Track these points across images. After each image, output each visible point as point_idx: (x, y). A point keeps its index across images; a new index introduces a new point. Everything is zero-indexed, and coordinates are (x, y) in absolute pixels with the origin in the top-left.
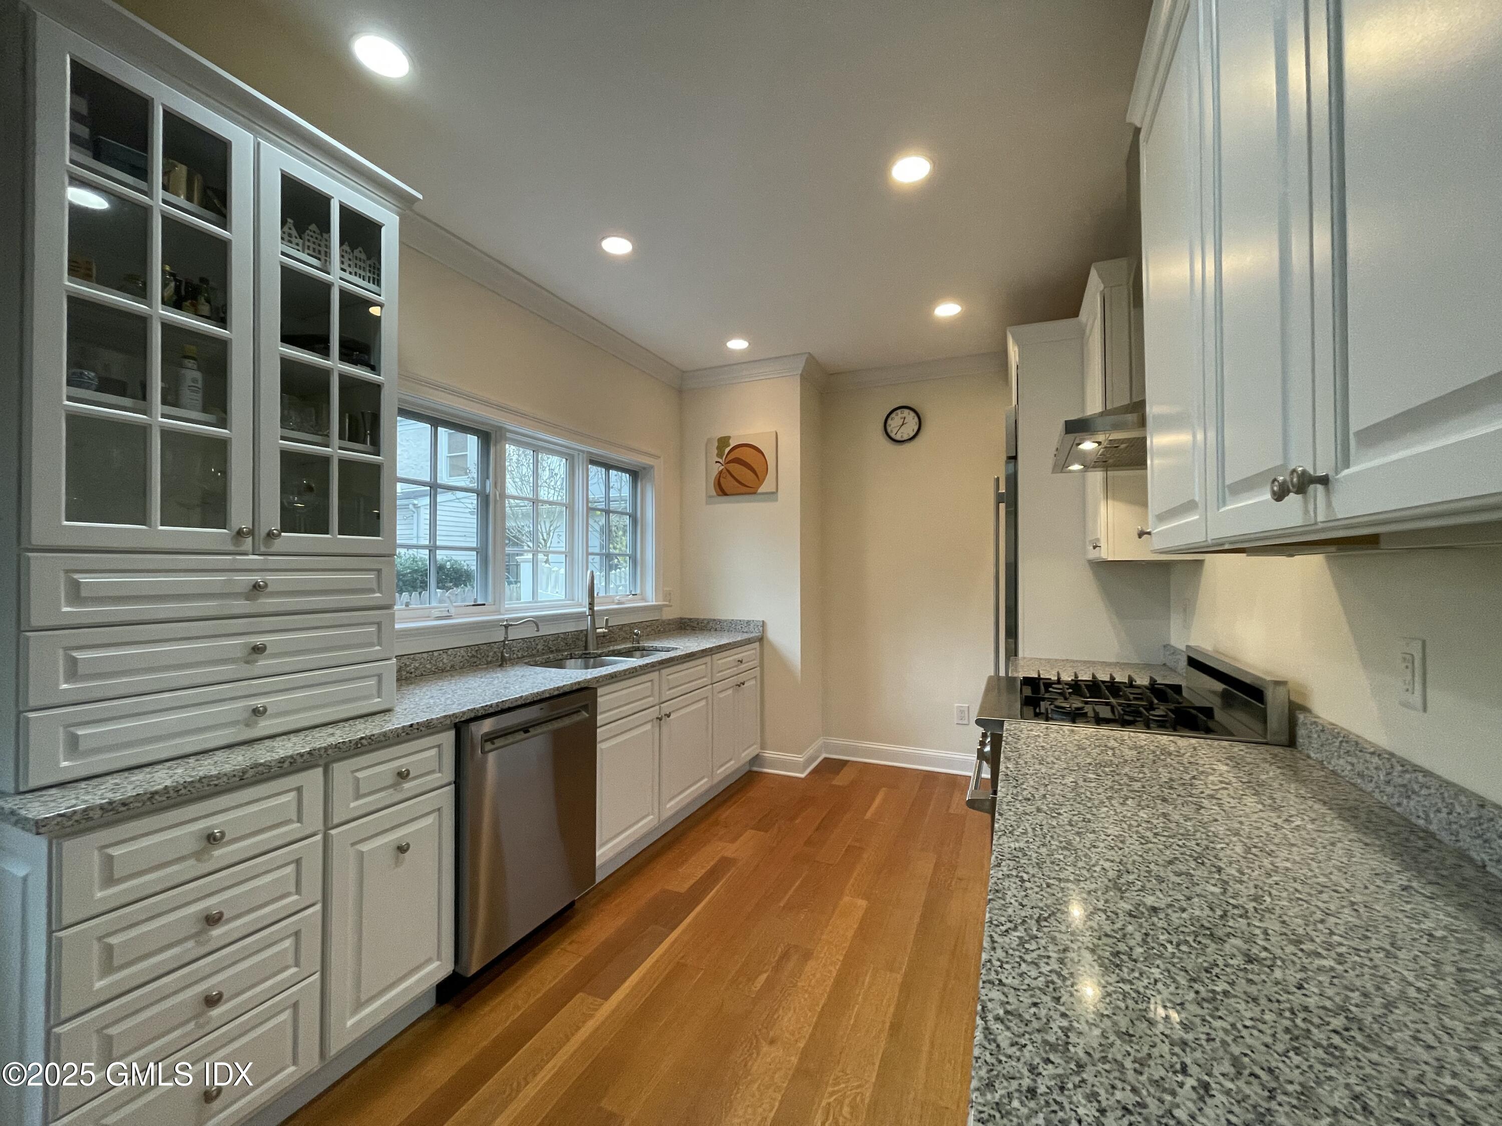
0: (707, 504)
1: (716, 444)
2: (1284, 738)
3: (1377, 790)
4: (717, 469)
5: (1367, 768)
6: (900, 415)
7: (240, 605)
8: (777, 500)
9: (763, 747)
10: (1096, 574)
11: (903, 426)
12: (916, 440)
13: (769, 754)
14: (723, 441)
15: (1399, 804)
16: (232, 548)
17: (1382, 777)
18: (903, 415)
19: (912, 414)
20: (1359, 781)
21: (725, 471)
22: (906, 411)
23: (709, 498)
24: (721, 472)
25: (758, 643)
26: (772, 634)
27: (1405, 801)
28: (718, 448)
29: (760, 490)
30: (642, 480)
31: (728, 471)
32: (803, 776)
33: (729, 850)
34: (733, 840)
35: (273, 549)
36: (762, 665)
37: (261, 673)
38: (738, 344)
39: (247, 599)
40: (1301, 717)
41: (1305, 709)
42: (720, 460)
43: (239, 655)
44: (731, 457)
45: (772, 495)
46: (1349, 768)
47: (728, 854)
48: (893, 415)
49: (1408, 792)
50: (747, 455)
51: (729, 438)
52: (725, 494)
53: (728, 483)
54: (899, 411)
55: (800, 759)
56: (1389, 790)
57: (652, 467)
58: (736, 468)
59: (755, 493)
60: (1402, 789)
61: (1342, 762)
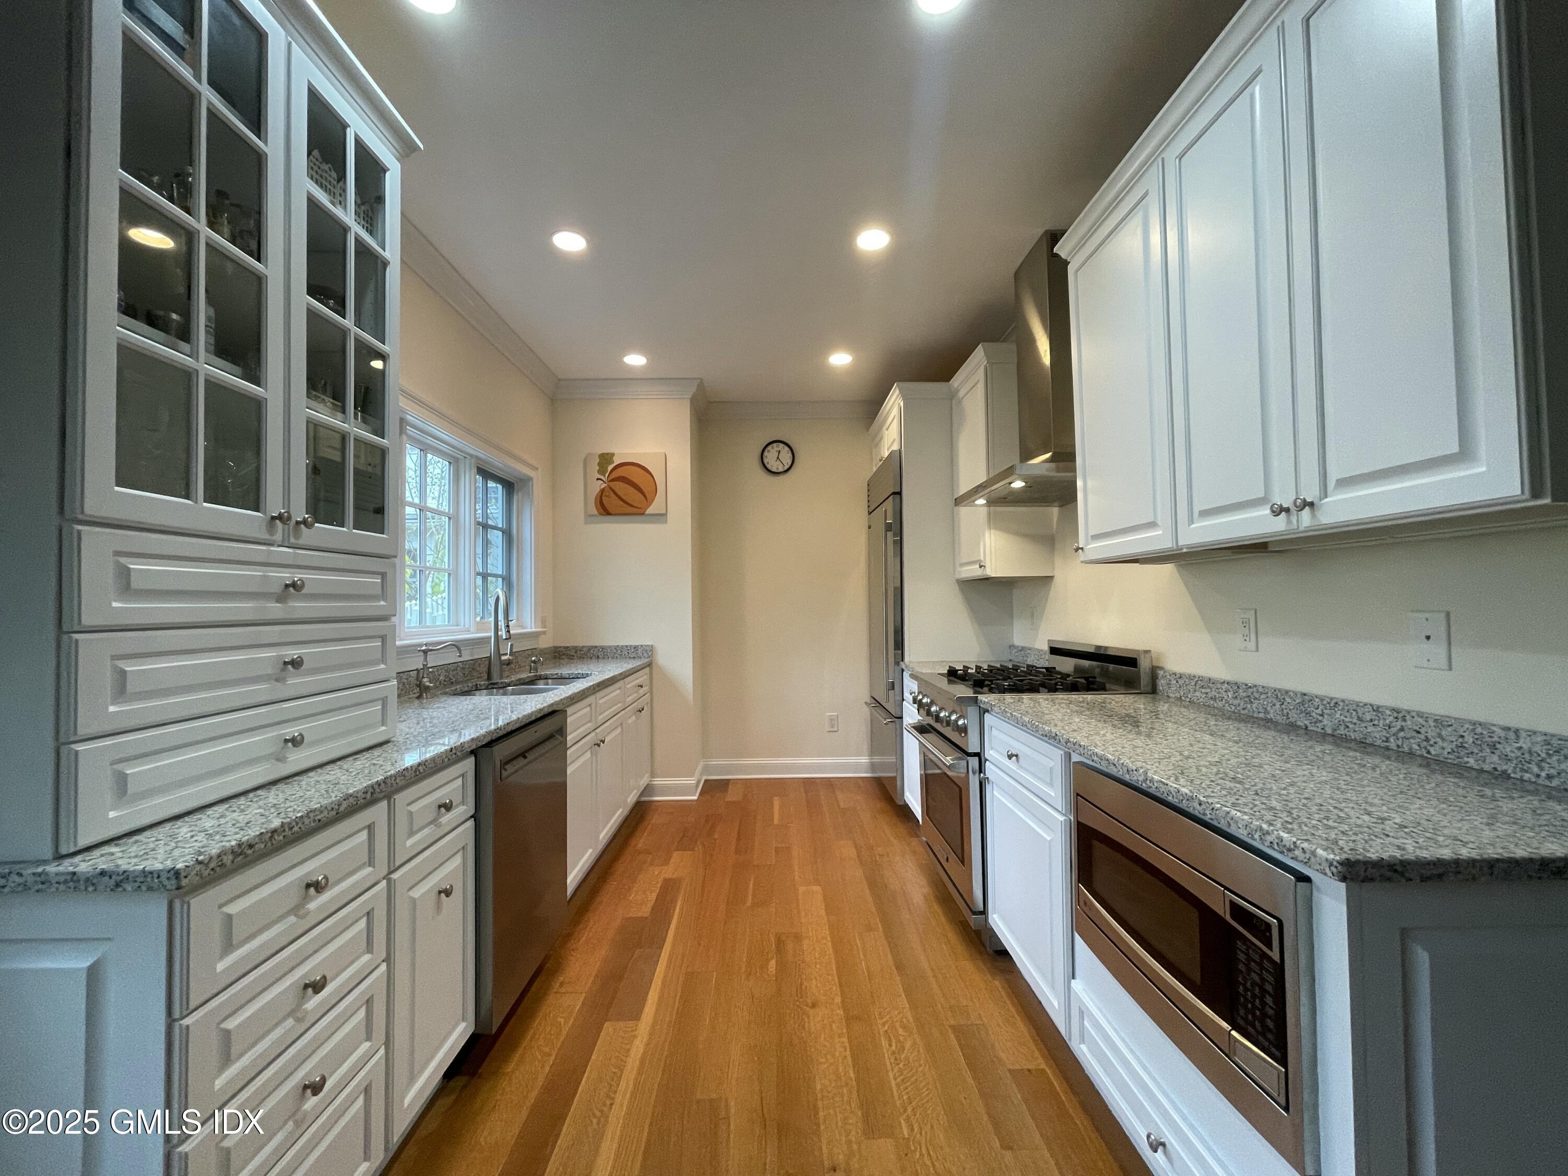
0: (586, 523)
1: (598, 460)
2: (1149, 689)
3: (1227, 705)
4: (601, 485)
5: (1219, 693)
6: (776, 449)
7: (275, 609)
8: (666, 522)
9: (653, 775)
10: (962, 591)
11: (777, 458)
12: (791, 471)
13: (658, 781)
14: (606, 459)
15: (1244, 709)
16: (265, 536)
17: (1230, 696)
18: (779, 449)
19: (787, 448)
20: (1212, 702)
21: (608, 489)
22: (781, 445)
23: (589, 518)
24: (602, 491)
25: (648, 668)
26: (662, 659)
27: (1249, 706)
28: (599, 464)
29: (649, 511)
30: (518, 492)
31: (611, 488)
32: (695, 798)
33: (668, 872)
34: (666, 862)
35: (301, 542)
36: (651, 691)
37: (293, 693)
38: (635, 360)
39: (278, 601)
40: (1161, 673)
41: (1161, 668)
42: (602, 477)
43: (270, 671)
44: (614, 475)
45: (661, 517)
46: (1203, 696)
47: (668, 875)
48: (770, 448)
49: (1250, 699)
50: (635, 475)
51: (613, 455)
52: (609, 514)
53: (612, 502)
54: (775, 445)
55: (692, 781)
56: (1236, 702)
57: (530, 479)
58: (619, 487)
59: (643, 514)
60: (1246, 699)
61: (1198, 694)
